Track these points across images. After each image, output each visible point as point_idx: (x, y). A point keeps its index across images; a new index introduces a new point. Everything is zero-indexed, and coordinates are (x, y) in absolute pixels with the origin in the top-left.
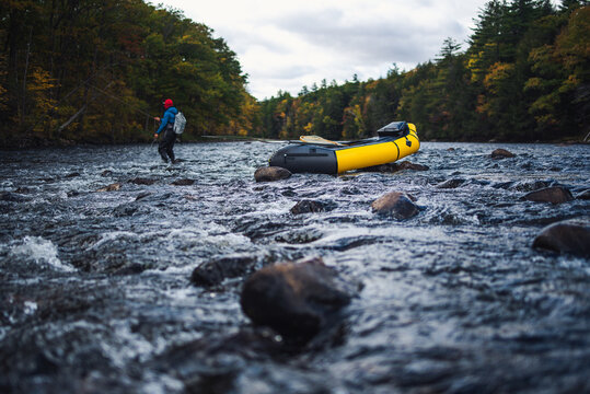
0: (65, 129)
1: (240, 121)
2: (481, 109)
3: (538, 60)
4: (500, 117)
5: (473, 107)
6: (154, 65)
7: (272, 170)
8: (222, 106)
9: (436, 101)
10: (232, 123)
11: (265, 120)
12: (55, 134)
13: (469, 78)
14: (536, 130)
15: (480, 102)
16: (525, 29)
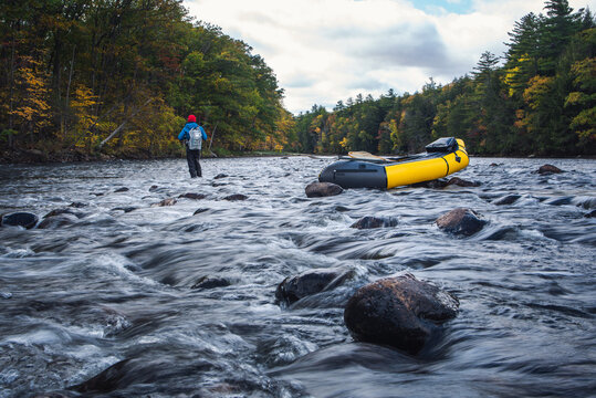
0: (105, 144)
1: (276, 136)
2: (520, 124)
3: (580, 74)
4: (539, 132)
5: (511, 122)
6: (193, 81)
7: (323, 185)
8: (258, 121)
9: (473, 115)
10: (268, 139)
11: (300, 135)
12: (96, 149)
13: (507, 92)
14: (577, 145)
15: (519, 116)
16: (566, 42)
